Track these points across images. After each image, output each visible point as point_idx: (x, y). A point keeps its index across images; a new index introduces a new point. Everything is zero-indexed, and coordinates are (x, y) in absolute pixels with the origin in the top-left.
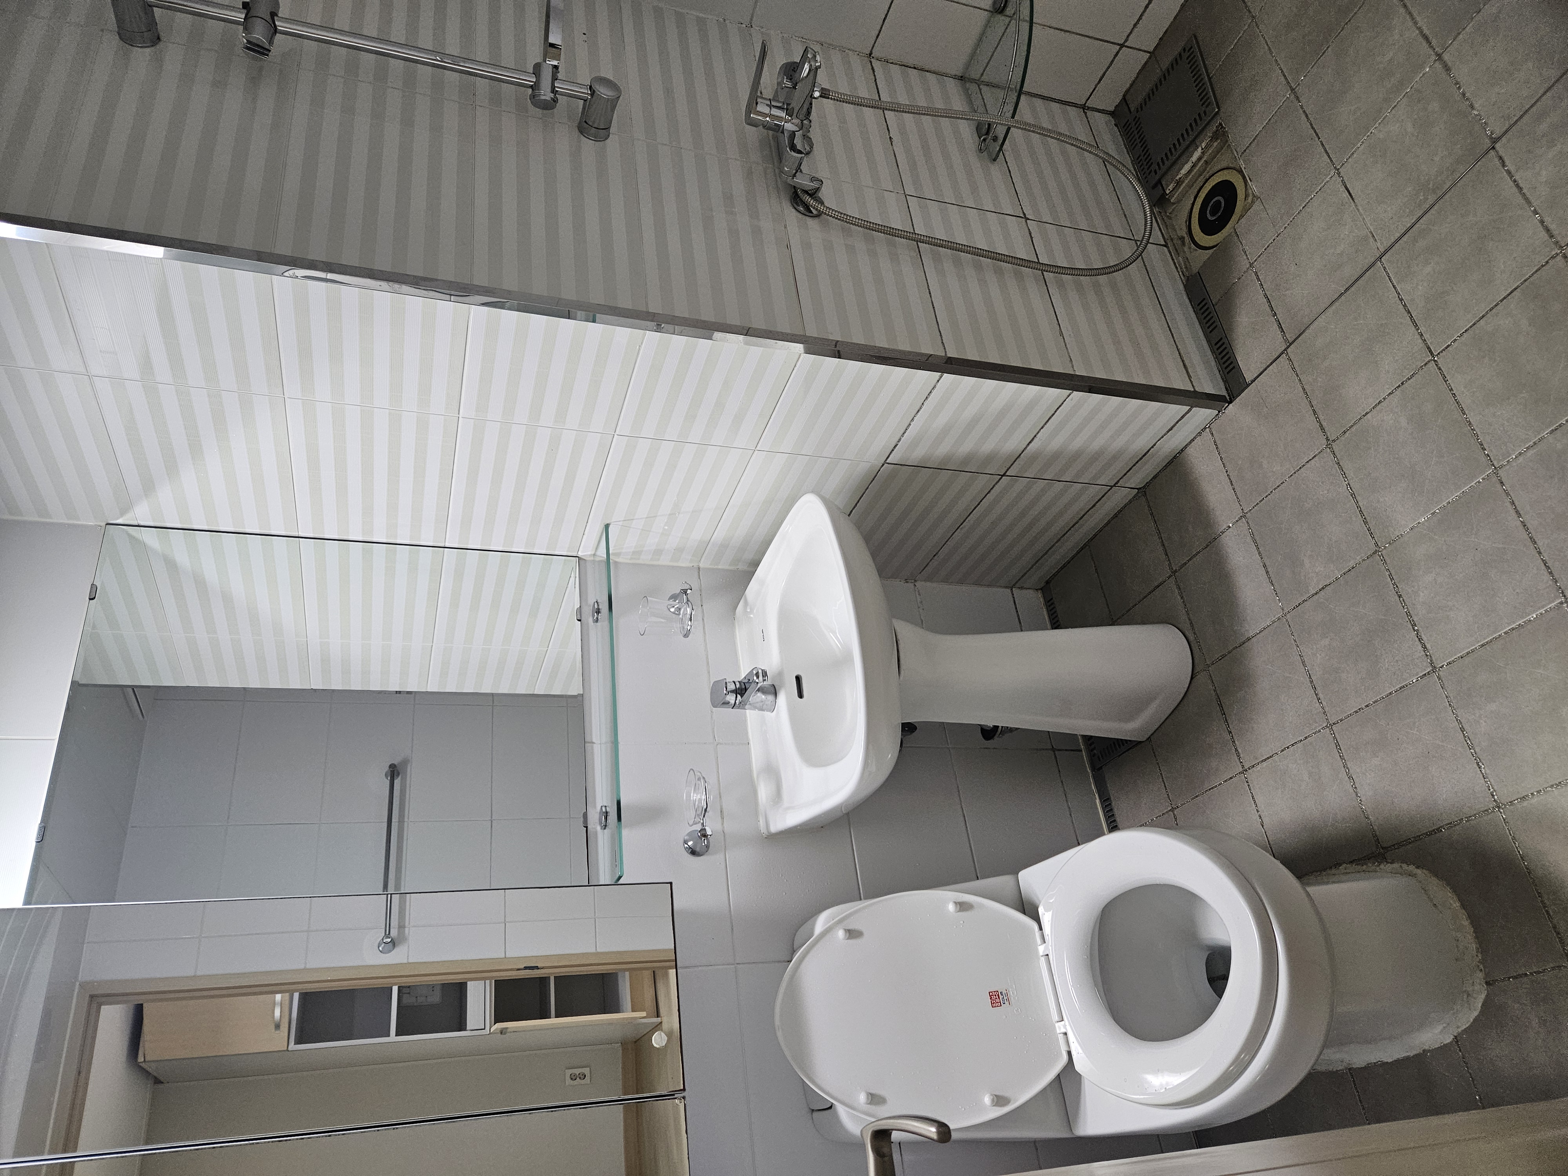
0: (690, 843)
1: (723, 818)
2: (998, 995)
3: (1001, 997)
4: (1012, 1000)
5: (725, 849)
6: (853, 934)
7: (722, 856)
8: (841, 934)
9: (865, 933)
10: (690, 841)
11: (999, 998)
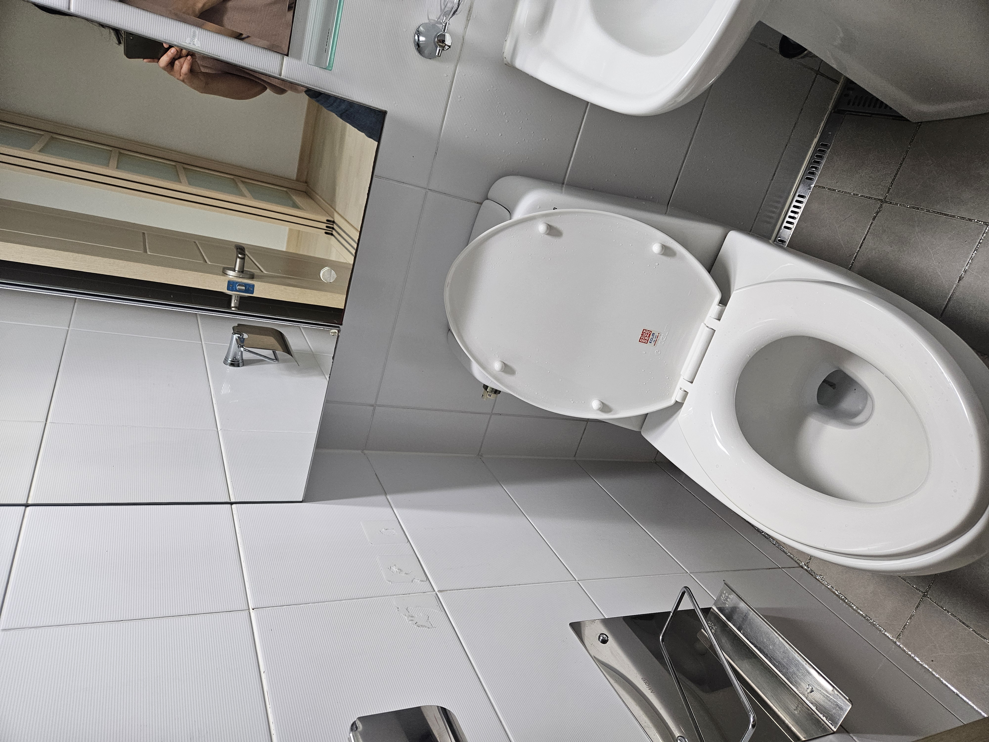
0: (422, 39)
1: (468, 20)
2: (650, 335)
3: (651, 337)
4: (658, 343)
5: (458, 61)
6: (552, 231)
7: (451, 67)
8: (541, 228)
9: (564, 235)
10: (423, 36)
11: (649, 336)
